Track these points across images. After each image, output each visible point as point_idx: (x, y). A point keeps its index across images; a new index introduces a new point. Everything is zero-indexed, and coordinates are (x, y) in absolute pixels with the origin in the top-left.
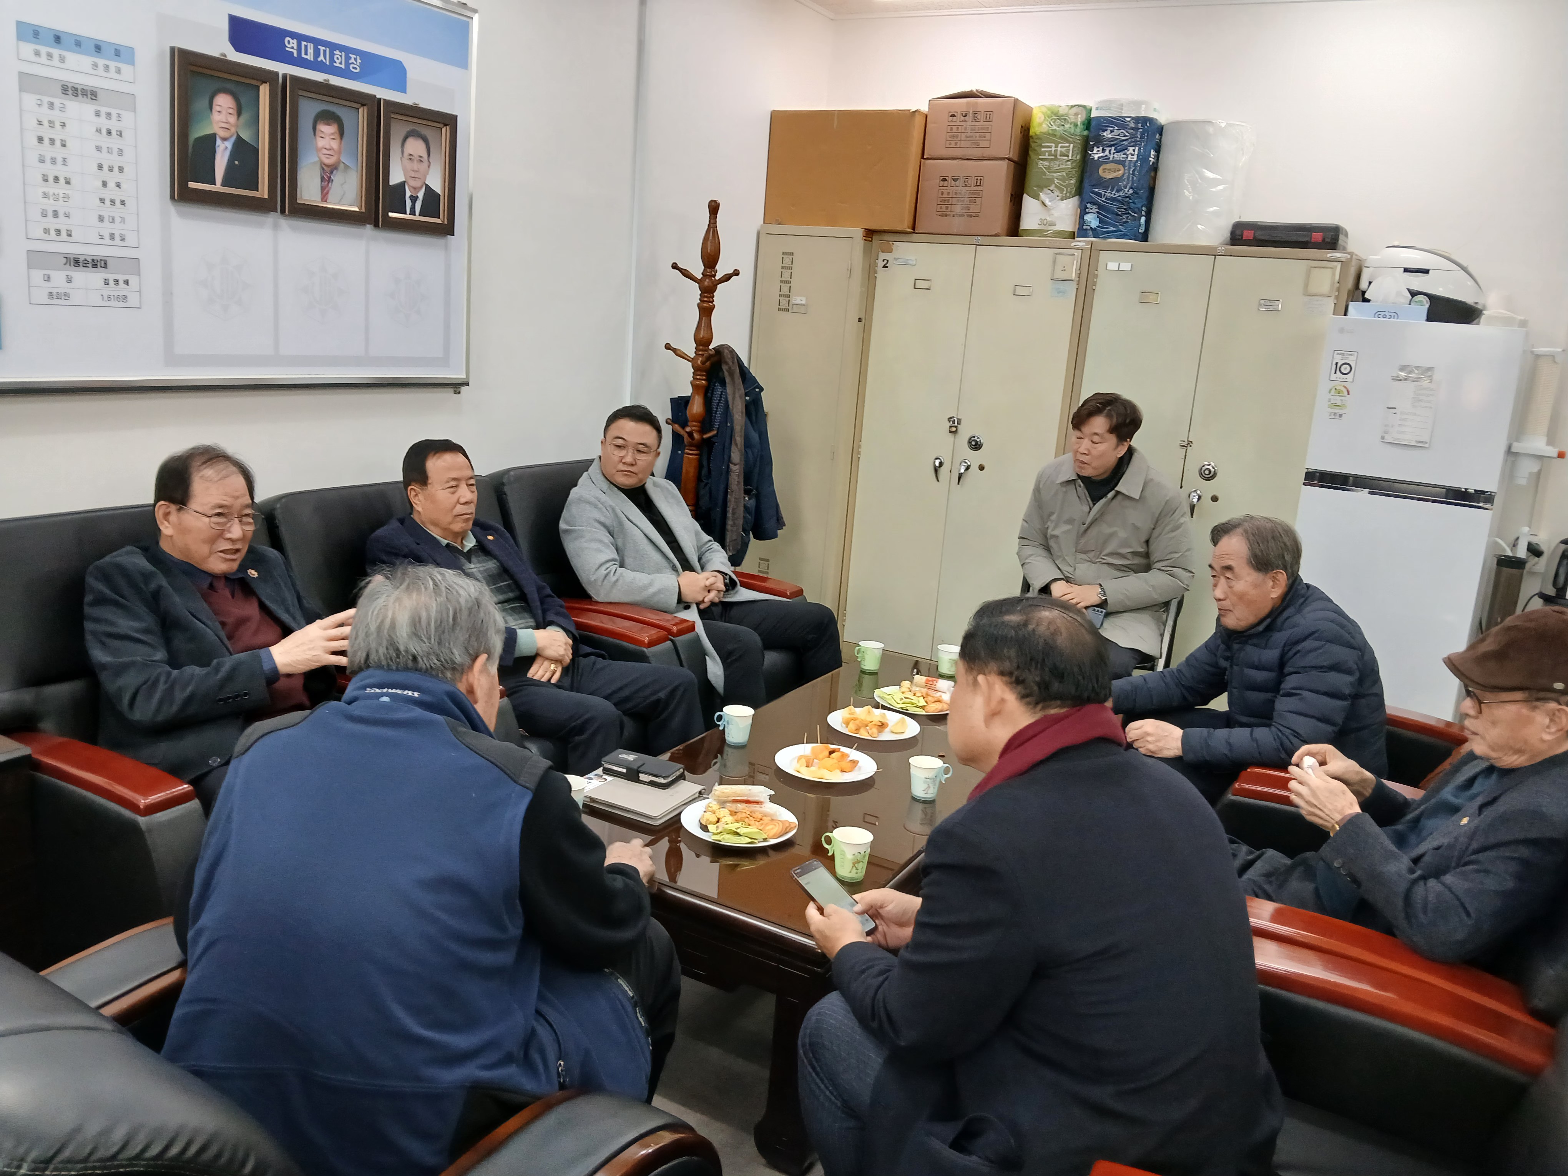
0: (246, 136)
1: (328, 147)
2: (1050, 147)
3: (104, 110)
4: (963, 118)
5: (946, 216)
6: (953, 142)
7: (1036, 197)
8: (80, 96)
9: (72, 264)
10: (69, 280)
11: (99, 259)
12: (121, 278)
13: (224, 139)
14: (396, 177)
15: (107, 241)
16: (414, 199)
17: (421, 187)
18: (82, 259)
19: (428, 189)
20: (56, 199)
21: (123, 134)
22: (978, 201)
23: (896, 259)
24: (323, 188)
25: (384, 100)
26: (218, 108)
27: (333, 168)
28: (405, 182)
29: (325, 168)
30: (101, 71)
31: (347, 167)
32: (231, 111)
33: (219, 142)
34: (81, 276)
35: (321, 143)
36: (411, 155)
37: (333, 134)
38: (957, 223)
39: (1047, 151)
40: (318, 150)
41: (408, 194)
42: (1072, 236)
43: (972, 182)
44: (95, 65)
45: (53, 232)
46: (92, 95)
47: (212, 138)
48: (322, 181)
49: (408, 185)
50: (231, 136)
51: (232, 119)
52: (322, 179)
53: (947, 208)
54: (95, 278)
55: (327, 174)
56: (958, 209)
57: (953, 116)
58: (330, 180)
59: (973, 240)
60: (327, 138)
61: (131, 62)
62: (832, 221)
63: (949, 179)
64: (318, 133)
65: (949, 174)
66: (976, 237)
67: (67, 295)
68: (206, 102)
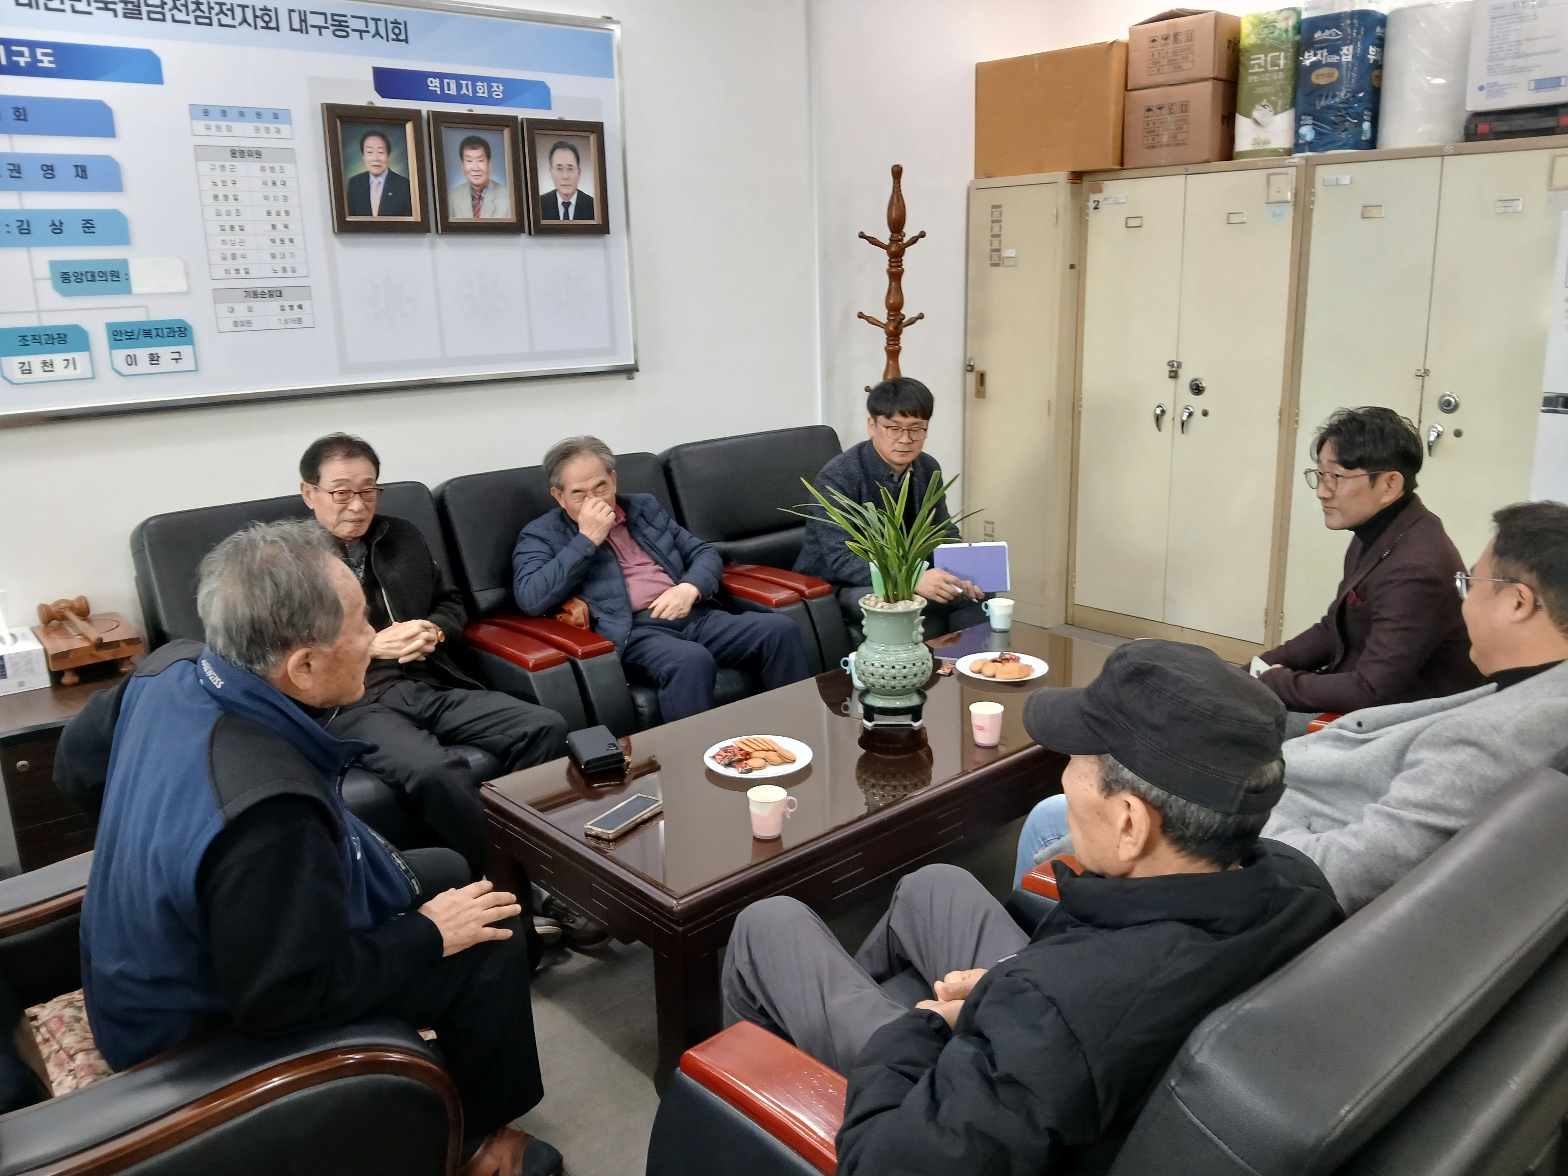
0: (396, 170)
1: (476, 169)
2: (1259, 59)
3: (267, 165)
4: (1164, 42)
5: (1153, 147)
6: (1155, 69)
7: (1248, 115)
8: (247, 156)
9: (252, 296)
10: (250, 310)
11: (274, 289)
12: (295, 304)
13: (377, 176)
14: (546, 186)
15: (280, 274)
16: (566, 205)
17: (573, 194)
18: (259, 291)
19: (581, 195)
20: (233, 245)
21: (287, 183)
22: (1185, 127)
23: (1106, 199)
24: (474, 206)
25: (526, 119)
26: (369, 150)
27: (483, 187)
28: (556, 190)
29: (475, 187)
30: (263, 133)
31: (496, 185)
32: (381, 150)
33: (372, 178)
34: (259, 305)
35: (469, 166)
36: (560, 165)
37: (480, 157)
38: (1164, 154)
39: (1256, 64)
40: (467, 173)
41: (560, 200)
42: (1289, 152)
43: (1176, 109)
44: (258, 130)
45: (233, 272)
46: (257, 154)
47: (366, 175)
48: (473, 200)
49: (560, 193)
50: (383, 172)
51: (383, 157)
52: (473, 198)
53: (1153, 139)
54: (273, 305)
55: (477, 194)
56: (1165, 139)
57: (1154, 41)
58: (480, 198)
59: (1182, 169)
60: (475, 161)
61: (289, 122)
62: (1039, 168)
63: (1154, 109)
64: (466, 158)
65: (1154, 103)
66: (1185, 166)
67: (249, 323)
68: (358, 146)
